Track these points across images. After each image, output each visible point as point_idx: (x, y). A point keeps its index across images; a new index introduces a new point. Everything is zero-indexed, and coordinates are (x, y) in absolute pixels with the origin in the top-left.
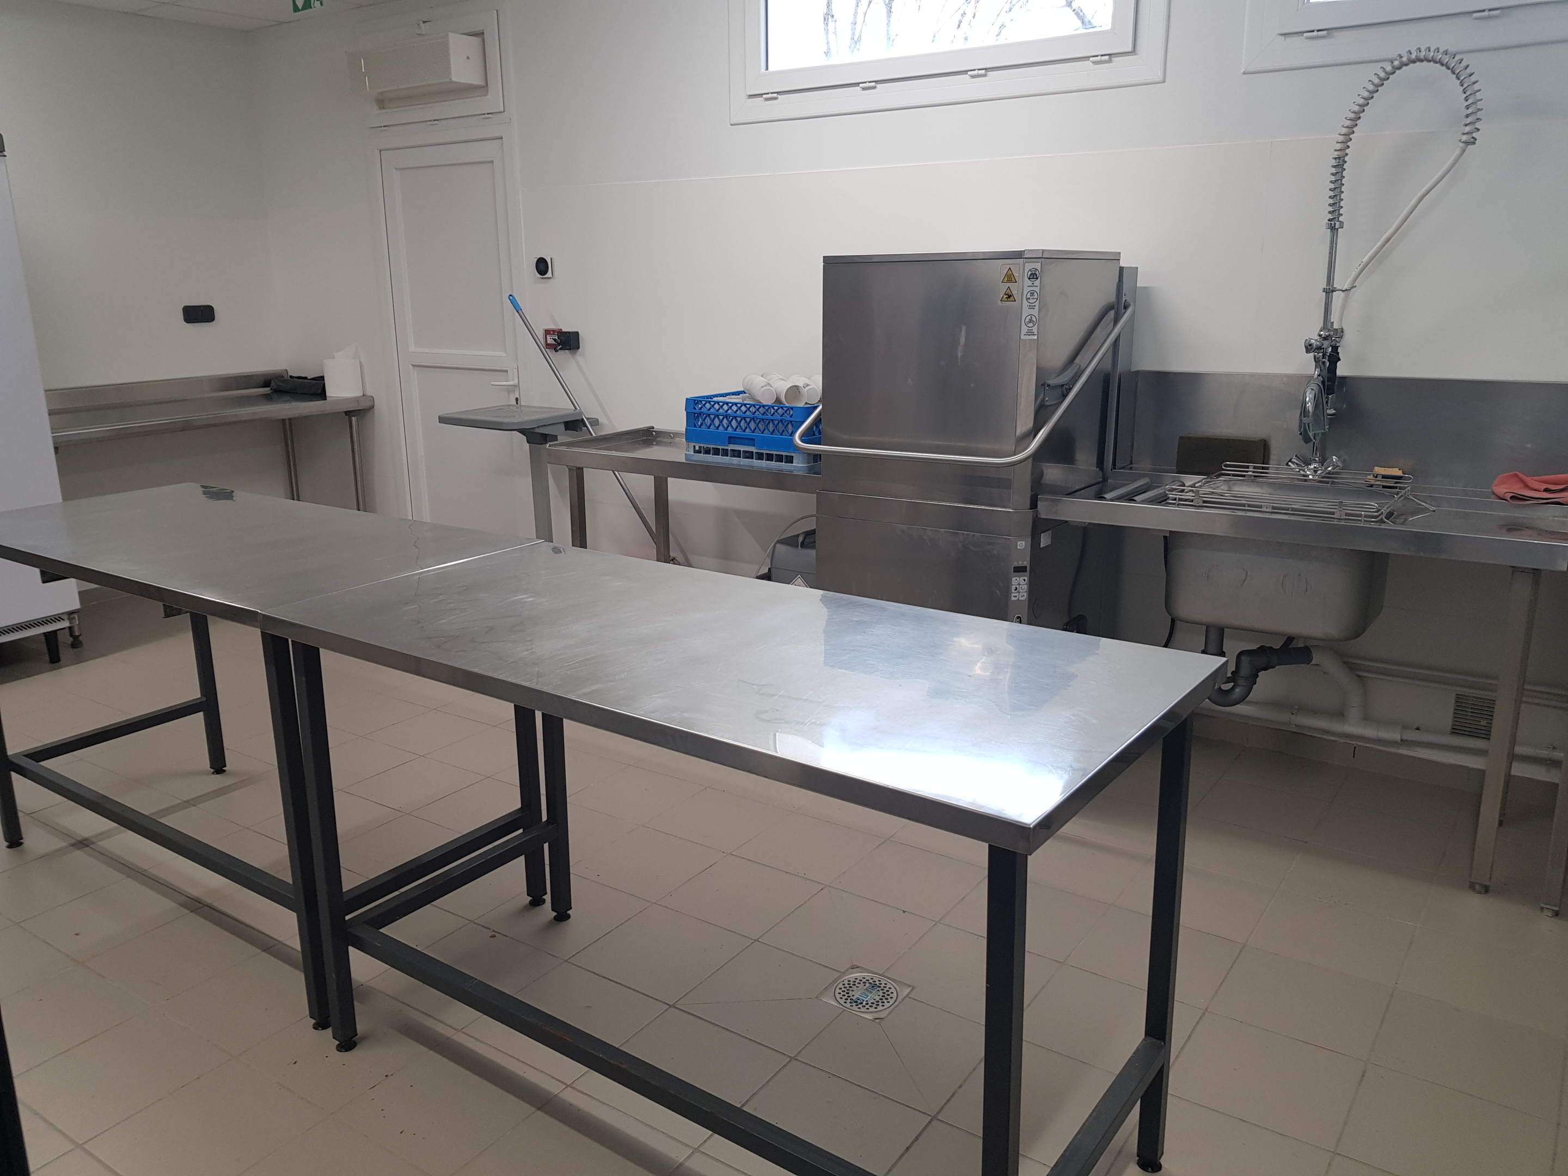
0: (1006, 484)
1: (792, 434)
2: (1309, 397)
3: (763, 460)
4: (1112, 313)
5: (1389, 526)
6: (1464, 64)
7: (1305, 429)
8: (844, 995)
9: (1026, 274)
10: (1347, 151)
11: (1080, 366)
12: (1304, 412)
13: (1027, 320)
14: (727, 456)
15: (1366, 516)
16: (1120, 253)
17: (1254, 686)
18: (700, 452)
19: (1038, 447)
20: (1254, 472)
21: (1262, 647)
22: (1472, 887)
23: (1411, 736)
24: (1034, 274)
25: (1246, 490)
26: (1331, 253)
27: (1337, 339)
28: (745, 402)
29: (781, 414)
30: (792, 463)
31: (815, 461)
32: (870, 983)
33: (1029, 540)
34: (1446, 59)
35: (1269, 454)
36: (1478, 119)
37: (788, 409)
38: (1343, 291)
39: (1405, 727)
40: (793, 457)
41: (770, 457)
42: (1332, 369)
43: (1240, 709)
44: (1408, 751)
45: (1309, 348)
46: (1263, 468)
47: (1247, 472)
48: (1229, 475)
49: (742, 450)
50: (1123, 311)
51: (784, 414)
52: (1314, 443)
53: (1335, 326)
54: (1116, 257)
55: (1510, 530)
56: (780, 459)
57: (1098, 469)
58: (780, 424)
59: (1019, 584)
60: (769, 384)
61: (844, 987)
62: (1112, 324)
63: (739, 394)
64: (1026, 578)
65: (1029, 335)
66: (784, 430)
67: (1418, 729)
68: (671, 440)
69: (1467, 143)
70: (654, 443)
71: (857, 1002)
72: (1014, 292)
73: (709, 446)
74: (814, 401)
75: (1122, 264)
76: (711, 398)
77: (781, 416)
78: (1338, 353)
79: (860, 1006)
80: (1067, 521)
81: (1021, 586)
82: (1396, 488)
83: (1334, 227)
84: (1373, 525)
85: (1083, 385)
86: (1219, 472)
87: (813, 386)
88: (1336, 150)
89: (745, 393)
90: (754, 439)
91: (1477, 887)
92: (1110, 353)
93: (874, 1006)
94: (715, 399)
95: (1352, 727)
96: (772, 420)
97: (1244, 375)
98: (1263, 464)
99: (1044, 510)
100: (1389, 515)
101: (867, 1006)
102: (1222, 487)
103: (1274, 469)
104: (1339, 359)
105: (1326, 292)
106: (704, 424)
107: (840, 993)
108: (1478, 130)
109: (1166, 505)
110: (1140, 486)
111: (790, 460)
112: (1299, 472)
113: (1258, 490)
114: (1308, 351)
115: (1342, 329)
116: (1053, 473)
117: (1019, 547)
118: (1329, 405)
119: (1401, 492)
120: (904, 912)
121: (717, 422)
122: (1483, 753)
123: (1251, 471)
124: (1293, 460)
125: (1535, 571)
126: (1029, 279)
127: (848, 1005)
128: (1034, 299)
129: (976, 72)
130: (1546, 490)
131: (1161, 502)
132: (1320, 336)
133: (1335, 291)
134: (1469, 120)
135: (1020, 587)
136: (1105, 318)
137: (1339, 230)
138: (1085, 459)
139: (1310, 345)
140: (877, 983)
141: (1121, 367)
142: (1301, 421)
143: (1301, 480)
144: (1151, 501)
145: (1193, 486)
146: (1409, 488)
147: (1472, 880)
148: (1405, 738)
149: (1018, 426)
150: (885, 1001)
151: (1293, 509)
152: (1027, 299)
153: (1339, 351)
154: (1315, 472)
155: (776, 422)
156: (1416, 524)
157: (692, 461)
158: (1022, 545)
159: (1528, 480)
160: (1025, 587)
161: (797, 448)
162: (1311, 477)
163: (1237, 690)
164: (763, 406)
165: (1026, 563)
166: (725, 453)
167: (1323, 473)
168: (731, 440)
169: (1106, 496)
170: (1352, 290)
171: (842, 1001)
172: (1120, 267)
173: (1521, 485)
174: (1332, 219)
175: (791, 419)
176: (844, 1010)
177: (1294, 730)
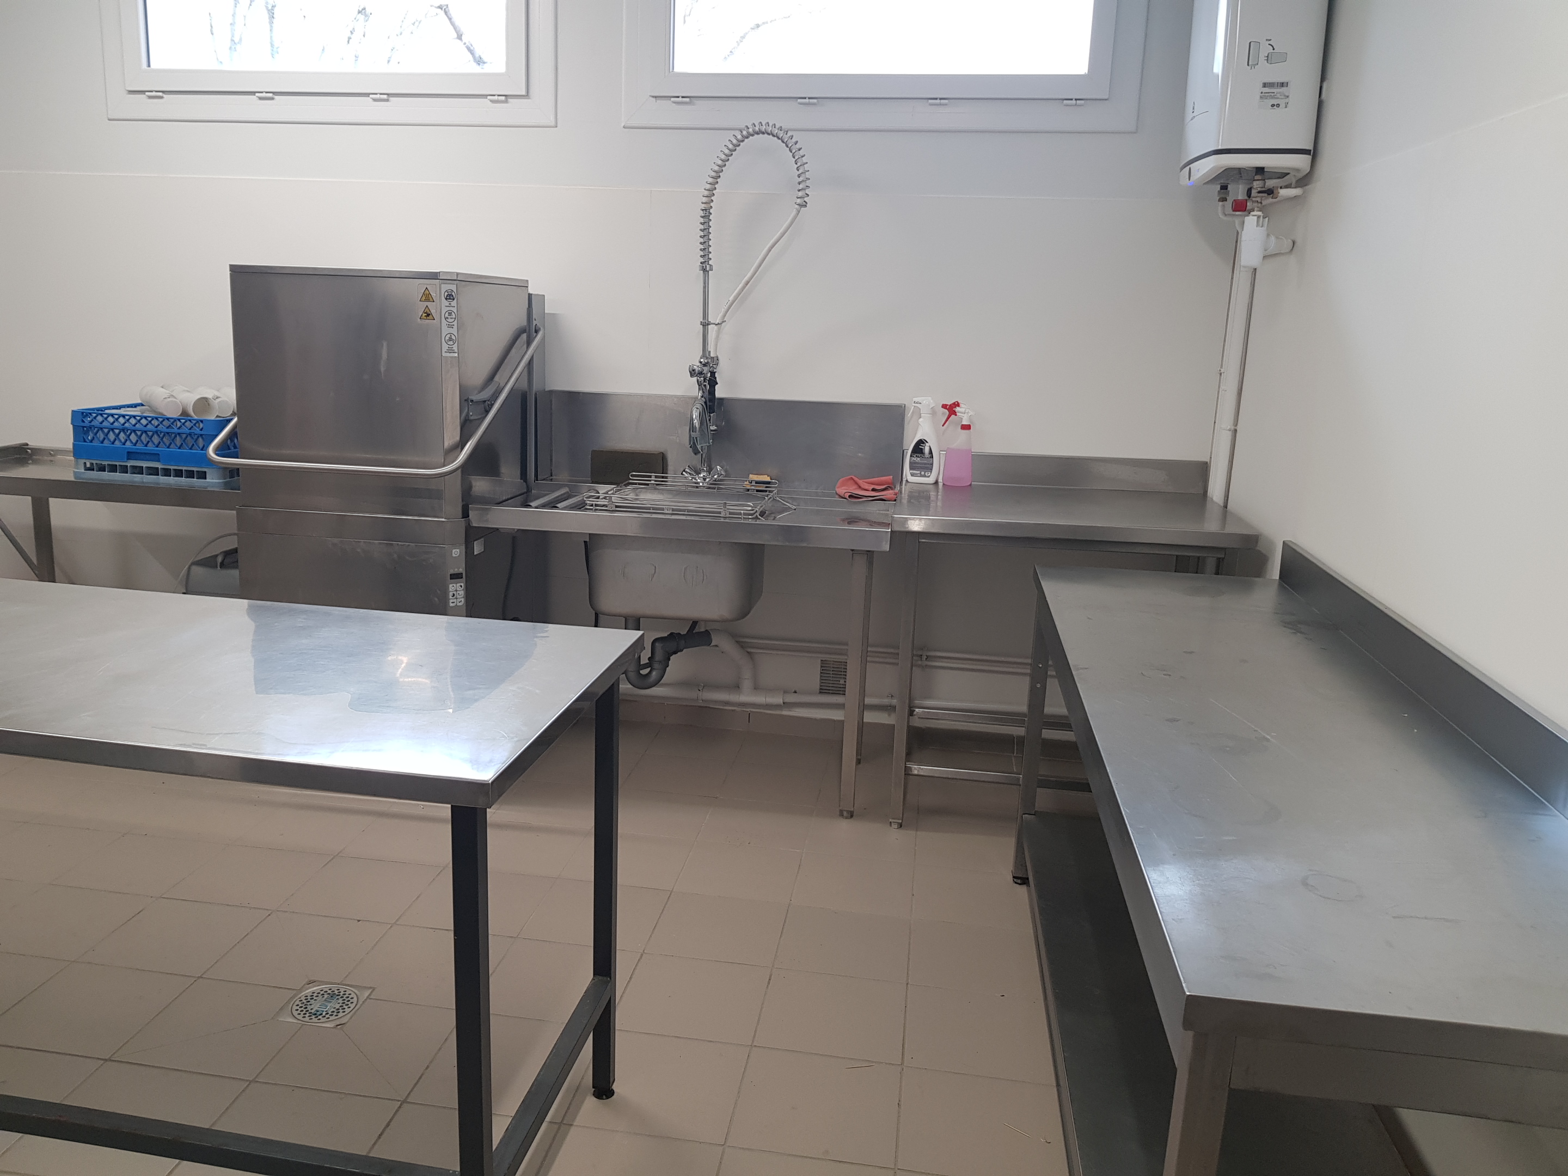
0: (437, 495)
1: (205, 448)
2: (695, 415)
3: (170, 476)
4: (524, 336)
5: (762, 521)
6: (794, 140)
7: (694, 443)
8: (302, 1011)
9: (443, 295)
10: (712, 204)
11: (499, 384)
12: (692, 428)
13: (447, 338)
14: (127, 473)
15: (745, 514)
16: (527, 281)
17: (667, 668)
18: (93, 470)
19: (467, 459)
20: (656, 481)
21: (672, 634)
22: (841, 815)
23: (791, 698)
24: (450, 295)
25: (649, 497)
26: (704, 292)
27: (714, 366)
28: (145, 415)
29: (189, 428)
30: (205, 478)
31: (232, 477)
32: (329, 994)
33: (463, 547)
34: (781, 134)
35: (667, 466)
36: (807, 186)
37: (198, 422)
38: (716, 324)
39: (785, 692)
40: (205, 472)
41: (179, 473)
42: (712, 392)
43: (656, 691)
44: (790, 712)
45: (693, 373)
46: (663, 477)
47: (650, 481)
48: (636, 484)
49: (144, 466)
50: (535, 334)
51: (192, 427)
52: (702, 454)
53: (712, 355)
54: (523, 285)
55: (849, 523)
56: (190, 474)
57: (522, 481)
58: (189, 438)
59: (456, 591)
60: (173, 396)
61: (301, 1003)
62: (525, 346)
63: (135, 407)
64: (462, 584)
65: (450, 353)
66: (193, 445)
67: (795, 692)
68: (52, 458)
69: (801, 206)
70: (30, 462)
71: (316, 1014)
72: (433, 311)
73: (104, 463)
74: (227, 414)
75: (531, 291)
76: (102, 411)
77: (190, 429)
78: (716, 378)
79: (320, 1017)
80: (497, 529)
81: (458, 592)
82: (766, 491)
83: (705, 268)
84: (750, 521)
85: (504, 402)
86: (627, 482)
87: (223, 398)
88: (703, 203)
89: (143, 405)
90: (159, 454)
91: (845, 813)
92: (525, 373)
93: (335, 1014)
94: (107, 411)
95: (746, 697)
96: (179, 434)
97: (642, 396)
98: (663, 474)
99: (475, 519)
100: (762, 514)
101: (327, 1016)
102: (631, 494)
103: (672, 478)
104: (717, 384)
105: (703, 325)
106: (95, 439)
107: (297, 1010)
108: (808, 195)
109: (585, 510)
110: (562, 495)
111: (203, 475)
112: (692, 480)
113: (660, 497)
114: (692, 375)
115: (717, 357)
116: (481, 485)
117: (454, 555)
118: (711, 422)
119: (769, 495)
120: (359, 921)
121: (112, 436)
122: (841, 706)
123: (653, 480)
124: (686, 470)
125: (868, 553)
126: (446, 299)
127: (307, 1019)
128: (452, 318)
129: (378, 96)
130: (873, 490)
131: (580, 508)
132: (701, 362)
133: (710, 324)
134: (801, 186)
135: (457, 594)
136: (519, 339)
137: (710, 272)
138: (509, 472)
139: (693, 370)
140: (336, 992)
141: (536, 387)
142: (690, 436)
143: (694, 487)
144: (572, 508)
145: (607, 493)
146: (775, 491)
147: (841, 808)
148: (787, 700)
149: (445, 440)
150: (346, 1007)
151: (689, 511)
152: (446, 318)
153: (716, 376)
154: (705, 479)
155: (184, 436)
156: (783, 519)
157: (83, 479)
158: (457, 552)
159: (860, 482)
160: (462, 593)
161: (211, 463)
162: (701, 484)
163: (654, 673)
164: (168, 419)
165: (462, 570)
166: (124, 470)
167: (710, 480)
168: (131, 455)
169: (531, 504)
170: (723, 324)
171: (300, 1017)
172: (529, 294)
173: (856, 487)
174: (704, 262)
175: (202, 433)
176: (303, 1024)
177: (703, 705)
